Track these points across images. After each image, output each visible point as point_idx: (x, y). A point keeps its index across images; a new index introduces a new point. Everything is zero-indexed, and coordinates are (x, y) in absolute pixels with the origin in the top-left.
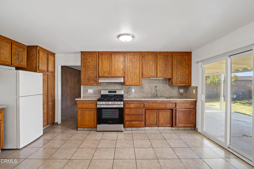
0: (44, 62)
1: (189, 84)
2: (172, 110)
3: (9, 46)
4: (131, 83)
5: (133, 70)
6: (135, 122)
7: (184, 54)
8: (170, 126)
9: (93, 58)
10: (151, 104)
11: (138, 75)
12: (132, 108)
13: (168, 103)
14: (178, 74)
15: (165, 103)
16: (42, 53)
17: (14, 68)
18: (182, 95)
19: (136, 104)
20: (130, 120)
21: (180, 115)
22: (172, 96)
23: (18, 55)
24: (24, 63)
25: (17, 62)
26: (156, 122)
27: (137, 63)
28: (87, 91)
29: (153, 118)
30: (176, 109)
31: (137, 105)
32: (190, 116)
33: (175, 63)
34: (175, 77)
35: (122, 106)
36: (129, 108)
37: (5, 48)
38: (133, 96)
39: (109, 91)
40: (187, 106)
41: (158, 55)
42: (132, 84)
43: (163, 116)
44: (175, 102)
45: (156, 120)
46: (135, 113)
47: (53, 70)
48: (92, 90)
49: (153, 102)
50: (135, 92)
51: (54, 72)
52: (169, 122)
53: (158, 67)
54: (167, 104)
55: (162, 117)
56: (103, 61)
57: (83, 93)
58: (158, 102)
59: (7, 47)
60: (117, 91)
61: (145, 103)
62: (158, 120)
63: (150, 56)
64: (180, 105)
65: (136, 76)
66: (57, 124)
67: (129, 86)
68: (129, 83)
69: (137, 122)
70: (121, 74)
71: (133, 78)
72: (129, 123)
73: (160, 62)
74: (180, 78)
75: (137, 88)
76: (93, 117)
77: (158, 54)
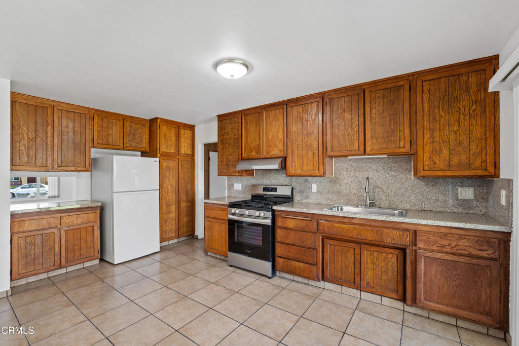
0: (171, 141)
1: (486, 170)
2: (403, 250)
3: (120, 124)
4: (299, 171)
5: (304, 140)
6: (297, 263)
7: (464, 70)
8: (397, 298)
9: (234, 125)
10: (336, 225)
11: (316, 152)
12: (291, 229)
13: (388, 228)
14: (437, 139)
15: (377, 227)
16: (165, 127)
17: (139, 153)
18: (470, 208)
19: (300, 222)
20: (286, 257)
21: (433, 273)
22: (426, 209)
23: (134, 135)
24: (144, 145)
25: (133, 144)
26: (352, 277)
27: (312, 122)
28: (233, 185)
29: (343, 263)
30: (416, 250)
31: (302, 224)
32: (476, 282)
33: (426, 105)
34: (427, 148)
35: (268, 222)
36: (285, 228)
37: (114, 128)
38: (314, 201)
39: (264, 188)
40: (460, 247)
41: (366, 93)
42: (303, 173)
43: (374, 264)
44: (413, 228)
45: (351, 270)
46: (298, 243)
47: (189, 152)
48: (240, 184)
49: (340, 220)
50: (319, 192)
51: (193, 155)
52: (393, 286)
53: (368, 124)
54: (385, 230)
55: (370, 266)
56: (249, 127)
57: (228, 189)
58: (355, 222)
59: (116, 125)
60: (279, 188)
61: (322, 220)
62: (357, 271)
63: (346, 99)
64: (432, 238)
65: (310, 154)
66: (197, 238)
67: (305, 178)
68: (295, 171)
69: (301, 264)
70: (280, 151)
71: (304, 158)
72: (284, 261)
73: (374, 111)
74: (446, 152)
75: (323, 181)
76: (224, 236)
77: (366, 90)
